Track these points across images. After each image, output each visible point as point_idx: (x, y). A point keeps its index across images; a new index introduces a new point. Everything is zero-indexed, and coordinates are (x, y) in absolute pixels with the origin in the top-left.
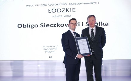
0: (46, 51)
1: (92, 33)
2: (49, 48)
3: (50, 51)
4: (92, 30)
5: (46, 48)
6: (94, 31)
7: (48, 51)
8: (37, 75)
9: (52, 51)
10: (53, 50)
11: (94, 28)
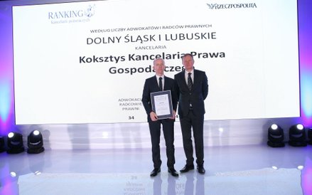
0: (125, 107)
1: (190, 78)
2: (128, 102)
3: (131, 107)
4: (190, 74)
5: (124, 102)
6: (192, 76)
7: (128, 107)
8: (111, 148)
9: (134, 106)
10: (136, 106)
11: (192, 72)
